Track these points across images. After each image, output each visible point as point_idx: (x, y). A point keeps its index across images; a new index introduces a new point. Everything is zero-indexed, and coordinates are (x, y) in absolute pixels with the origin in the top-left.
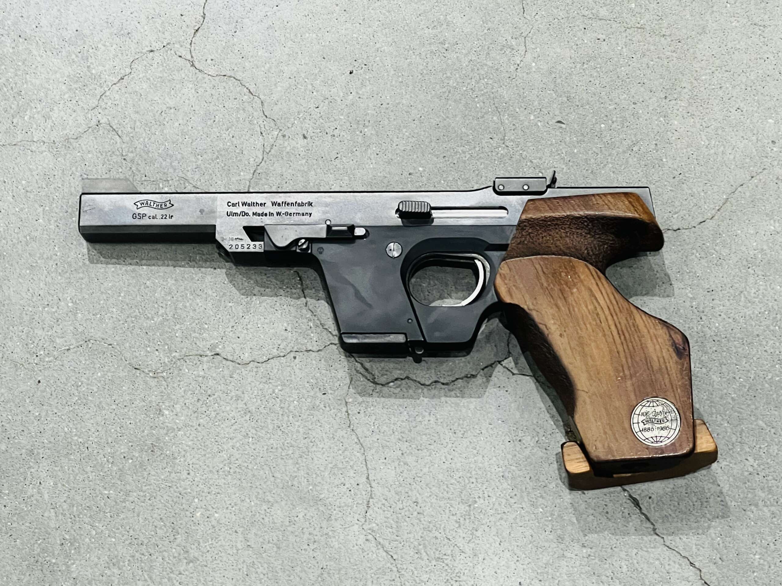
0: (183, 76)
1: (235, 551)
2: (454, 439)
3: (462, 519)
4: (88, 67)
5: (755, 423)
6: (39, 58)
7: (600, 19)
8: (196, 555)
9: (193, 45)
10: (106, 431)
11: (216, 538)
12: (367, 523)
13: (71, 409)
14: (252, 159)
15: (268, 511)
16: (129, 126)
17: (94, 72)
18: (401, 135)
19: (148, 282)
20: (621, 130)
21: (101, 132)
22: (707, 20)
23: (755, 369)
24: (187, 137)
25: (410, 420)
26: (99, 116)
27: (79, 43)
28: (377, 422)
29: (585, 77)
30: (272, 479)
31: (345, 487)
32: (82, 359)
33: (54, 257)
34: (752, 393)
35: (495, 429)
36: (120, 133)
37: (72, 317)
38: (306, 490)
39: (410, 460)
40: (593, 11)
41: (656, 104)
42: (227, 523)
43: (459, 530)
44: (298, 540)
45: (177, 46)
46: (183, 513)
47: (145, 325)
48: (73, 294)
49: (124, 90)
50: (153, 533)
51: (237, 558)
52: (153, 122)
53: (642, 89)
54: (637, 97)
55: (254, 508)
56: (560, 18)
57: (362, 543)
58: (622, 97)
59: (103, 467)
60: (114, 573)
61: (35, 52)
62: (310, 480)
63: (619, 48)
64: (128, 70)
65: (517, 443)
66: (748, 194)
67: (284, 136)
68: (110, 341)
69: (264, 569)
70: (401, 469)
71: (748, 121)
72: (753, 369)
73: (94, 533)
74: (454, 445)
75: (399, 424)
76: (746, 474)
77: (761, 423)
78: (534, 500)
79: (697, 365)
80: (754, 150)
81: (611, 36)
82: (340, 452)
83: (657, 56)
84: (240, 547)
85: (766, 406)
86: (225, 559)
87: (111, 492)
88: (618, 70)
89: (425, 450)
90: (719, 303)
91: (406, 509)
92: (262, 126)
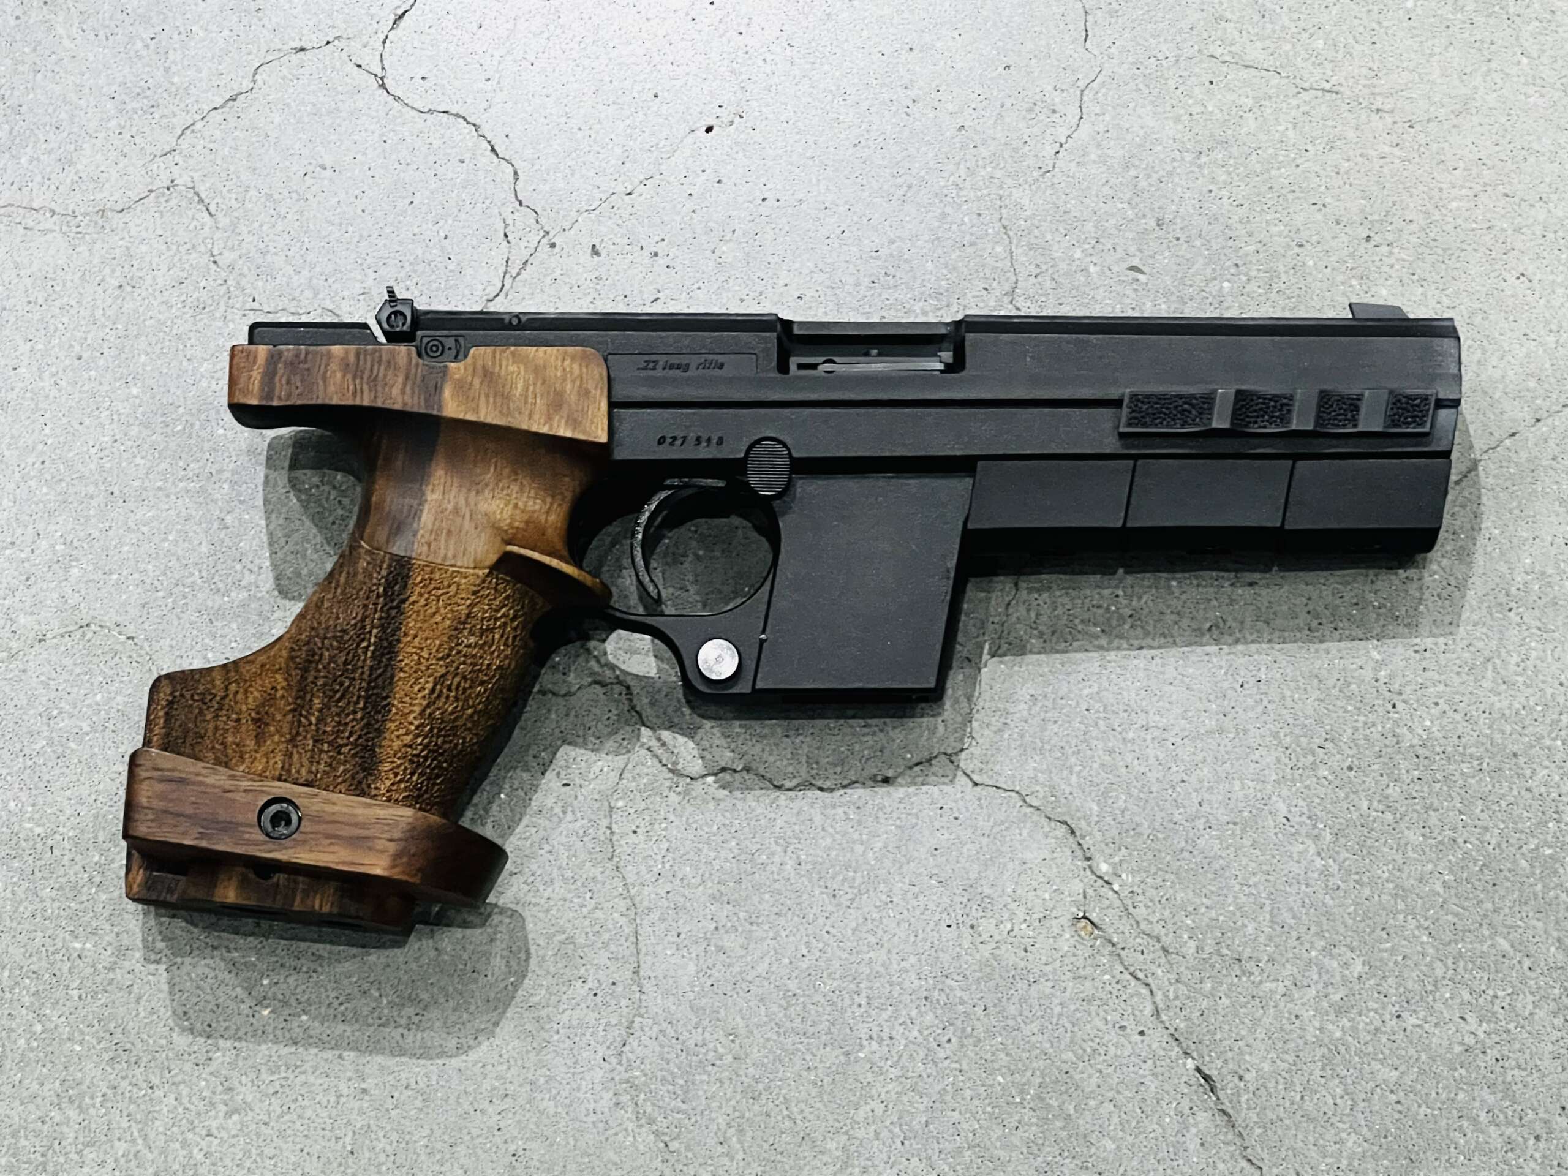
0: (360, 104)
1: (333, 1099)
2: (830, 908)
3: (827, 1080)
4: (167, 70)
5: (1489, 942)
6: (67, 43)
7: (1247, 67)
8: (249, 1098)
9: (388, 44)
10: (96, 817)
11: (297, 1067)
12: (622, 1069)
13: (30, 763)
14: (481, 287)
15: (416, 1019)
16: (234, 196)
17: (176, 80)
18: (797, 265)
19: (229, 519)
20: (1263, 298)
21: (173, 202)
22: (1475, 87)
23: (1502, 826)
24: (350, 229)
25: (743, 857)
26: (175, 169)
27: (154, 20)
28: (670, 856)
29: (1199, 182)
30: (433, 954)
31: (587, 987)
32: (68, 662)
33: (40, 447)
34: (1487, 876)
35: (921, 898)
36: (212, 208)
37: (61, 573)
38: (502, 985)
39: (730, 942)
40: (1233, 49)
41: (1346, 252)
42: (324, 1037)
43: (818, 1105)
44: (470, 1089)
45: (355, 45)
46: (232, 1005)
47: (210, 603)
48: (70, 526)
49: (232, 122)
50: (164, 1042)
51: (334, 1112)
52: (286, 193)
53: (1319, 217)
54: (1308, 233)
55: (386, 1011)
56: (1160, 56)
57: (606, 1110)
58: (1274, 230)
59: (80, 892)
60: (68, 1119)
61: (61, 30)
62: (513, 963)
63: (1281, 128)
64: (246, 84)
65: (966, 931)
66: (1524, 455)
67: (553, 245)
68: (131, 630)
69: (391, 1144)
70: (710, 962)
71: (1542, 302)
72: (1496, 826)
73: (38, 1028)
74: (829, 922)
75: (716, 865)
76: (1458, 1049)
77: (1501, 941)
78: (988, 1056)
79: (1375, 804)
80: (1547, 366)
81: (1267, 103)
82: (585, 911)
83: (1358, 152)
84: (345, 1092)
85: (1517, 908)
86: (309, 1113)
87: (88, 946)
88: (1273, 172)
89: (766, 927)
90: (1437, 677)
91: (711, 1045)
92: (509, 221)
